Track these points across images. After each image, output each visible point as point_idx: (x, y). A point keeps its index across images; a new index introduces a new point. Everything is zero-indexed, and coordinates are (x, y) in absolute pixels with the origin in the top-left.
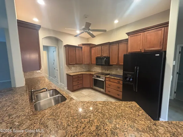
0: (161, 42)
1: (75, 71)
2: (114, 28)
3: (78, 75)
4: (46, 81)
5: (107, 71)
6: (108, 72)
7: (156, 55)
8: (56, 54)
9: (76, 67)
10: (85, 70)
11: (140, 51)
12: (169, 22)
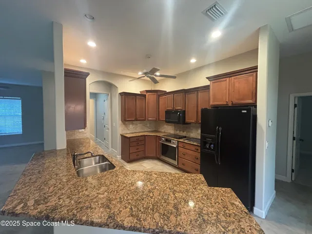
0: (252, 93)
1: (134, 130)
2: (191, 69)
3: (138, 138)
4: (91, 144)
5: (183, 132)
6: (184, 134)
7: (243, 111)
8: (107, 104)
9: (136, 125)
10: (149, 130)
11: (226, 103)
12: (257, 66)
